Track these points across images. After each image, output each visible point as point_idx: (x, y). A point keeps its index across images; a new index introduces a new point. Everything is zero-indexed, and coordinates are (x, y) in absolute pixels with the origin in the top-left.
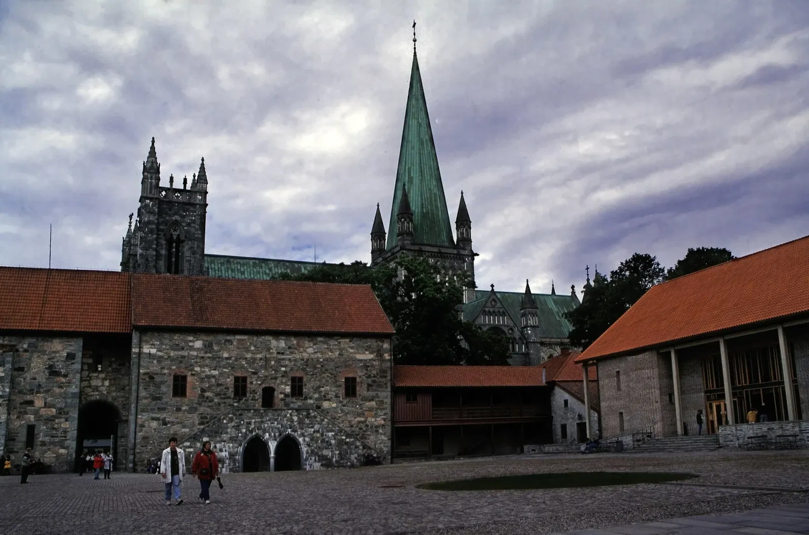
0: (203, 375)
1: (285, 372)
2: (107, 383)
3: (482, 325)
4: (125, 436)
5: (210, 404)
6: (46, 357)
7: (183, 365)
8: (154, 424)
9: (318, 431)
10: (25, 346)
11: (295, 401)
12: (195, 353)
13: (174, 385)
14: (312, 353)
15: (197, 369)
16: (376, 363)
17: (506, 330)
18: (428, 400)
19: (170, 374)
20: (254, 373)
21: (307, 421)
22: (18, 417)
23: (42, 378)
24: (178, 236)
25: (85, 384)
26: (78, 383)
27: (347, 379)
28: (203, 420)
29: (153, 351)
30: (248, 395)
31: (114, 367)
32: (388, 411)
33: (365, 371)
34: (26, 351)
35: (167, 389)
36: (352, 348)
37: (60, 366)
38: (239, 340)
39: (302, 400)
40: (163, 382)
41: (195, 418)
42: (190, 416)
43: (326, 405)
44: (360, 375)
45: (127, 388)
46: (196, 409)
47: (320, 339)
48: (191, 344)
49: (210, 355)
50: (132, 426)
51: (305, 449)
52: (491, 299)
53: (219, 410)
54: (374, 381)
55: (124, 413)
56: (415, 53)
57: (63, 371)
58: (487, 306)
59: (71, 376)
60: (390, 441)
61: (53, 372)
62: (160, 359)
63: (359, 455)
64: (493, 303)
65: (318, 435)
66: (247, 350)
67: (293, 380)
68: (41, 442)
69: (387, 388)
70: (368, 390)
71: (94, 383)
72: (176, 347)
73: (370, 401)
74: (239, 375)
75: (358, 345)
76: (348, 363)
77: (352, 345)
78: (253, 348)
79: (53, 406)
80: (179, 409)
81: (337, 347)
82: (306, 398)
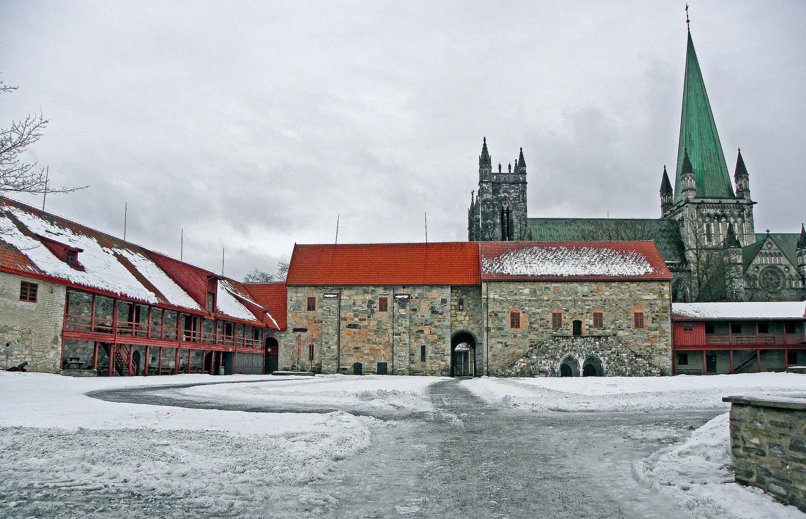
0: (531, 313)
1: (589, 309)
2: (467, 318)
3: (759, 265)
4: (481, 354)
5: (536, 333)
6: (429, 302)
7: (517, 306)
8: (500, 346)
9: (615, 353)
10: (416, 295)
11: (597, 330)
12: (524, 297)
13: (511, 320)
14: (609, 296)
15: (526, 308)
16: (658, 302)
17: (782, 268)
18: (702, 331)
19: (508, 312)
20: (567, 311)
21: (606, 345)
22: (415, 341)
23: (428, 315)
24: (508, 208)
25: (454, 319)
26: (449, 318)
27: (635, 314)
28: (532, 344)
29: (496, 297)
30: (563, 326)
31: (471, 307)
32: (670, 338)
33: (650, 308)
34: (417, 298)
35: (507, 322)
36: (639, 291)
37: (438, 307)
38: (554, 287)
39: (602, 330)
40: (504, 318)
41: (527, 342)
42: (523, 340)
43: (620, 333)
44: (646, 311)
45: (480, 322)
46: (527, 336)
47: (614, 284)
48: (521, 291)
49: (535, 298)
50: (485, 347)
51: (605, 366)
52: (767, 242)
53: (542, 336)
54: (657, 316)
55: (479, 338)
56: (689, 32)
57: (440, 311)
58: (763, 248)
59: (445, 314)
60: (671, 361)
61: (434, 311)
62: (501, 302)
63: (646, 371)
64: (769, 246)
65: (615, 355)
66: (561, 294)
67: (595, 315)
68: (430, 356)
69: (667, 320)
70: (653, 322)
71: (459, 318)
72: (511, 293)
73: (654, 330)
74: (555, 311)
75: (644, 288)
76: (637, 302)
77: (638, 288)
78: (564, 293)
79: (435, 334)
80: (515, 336)
81: (627, 290)
82: (605, 329)
